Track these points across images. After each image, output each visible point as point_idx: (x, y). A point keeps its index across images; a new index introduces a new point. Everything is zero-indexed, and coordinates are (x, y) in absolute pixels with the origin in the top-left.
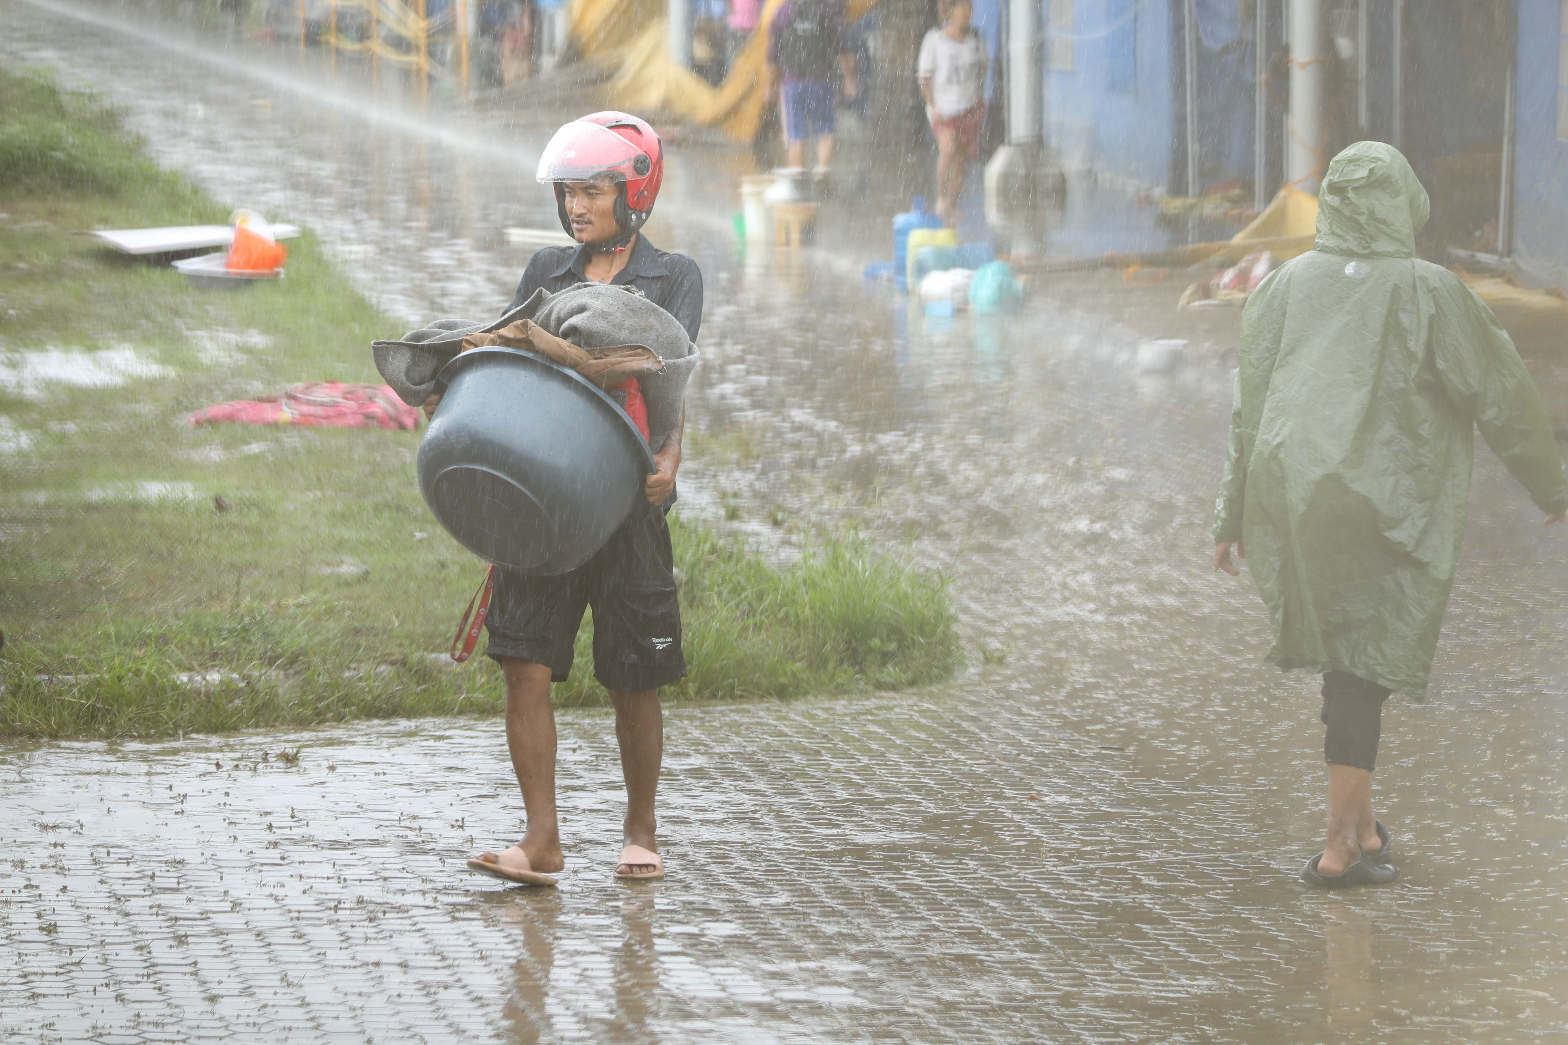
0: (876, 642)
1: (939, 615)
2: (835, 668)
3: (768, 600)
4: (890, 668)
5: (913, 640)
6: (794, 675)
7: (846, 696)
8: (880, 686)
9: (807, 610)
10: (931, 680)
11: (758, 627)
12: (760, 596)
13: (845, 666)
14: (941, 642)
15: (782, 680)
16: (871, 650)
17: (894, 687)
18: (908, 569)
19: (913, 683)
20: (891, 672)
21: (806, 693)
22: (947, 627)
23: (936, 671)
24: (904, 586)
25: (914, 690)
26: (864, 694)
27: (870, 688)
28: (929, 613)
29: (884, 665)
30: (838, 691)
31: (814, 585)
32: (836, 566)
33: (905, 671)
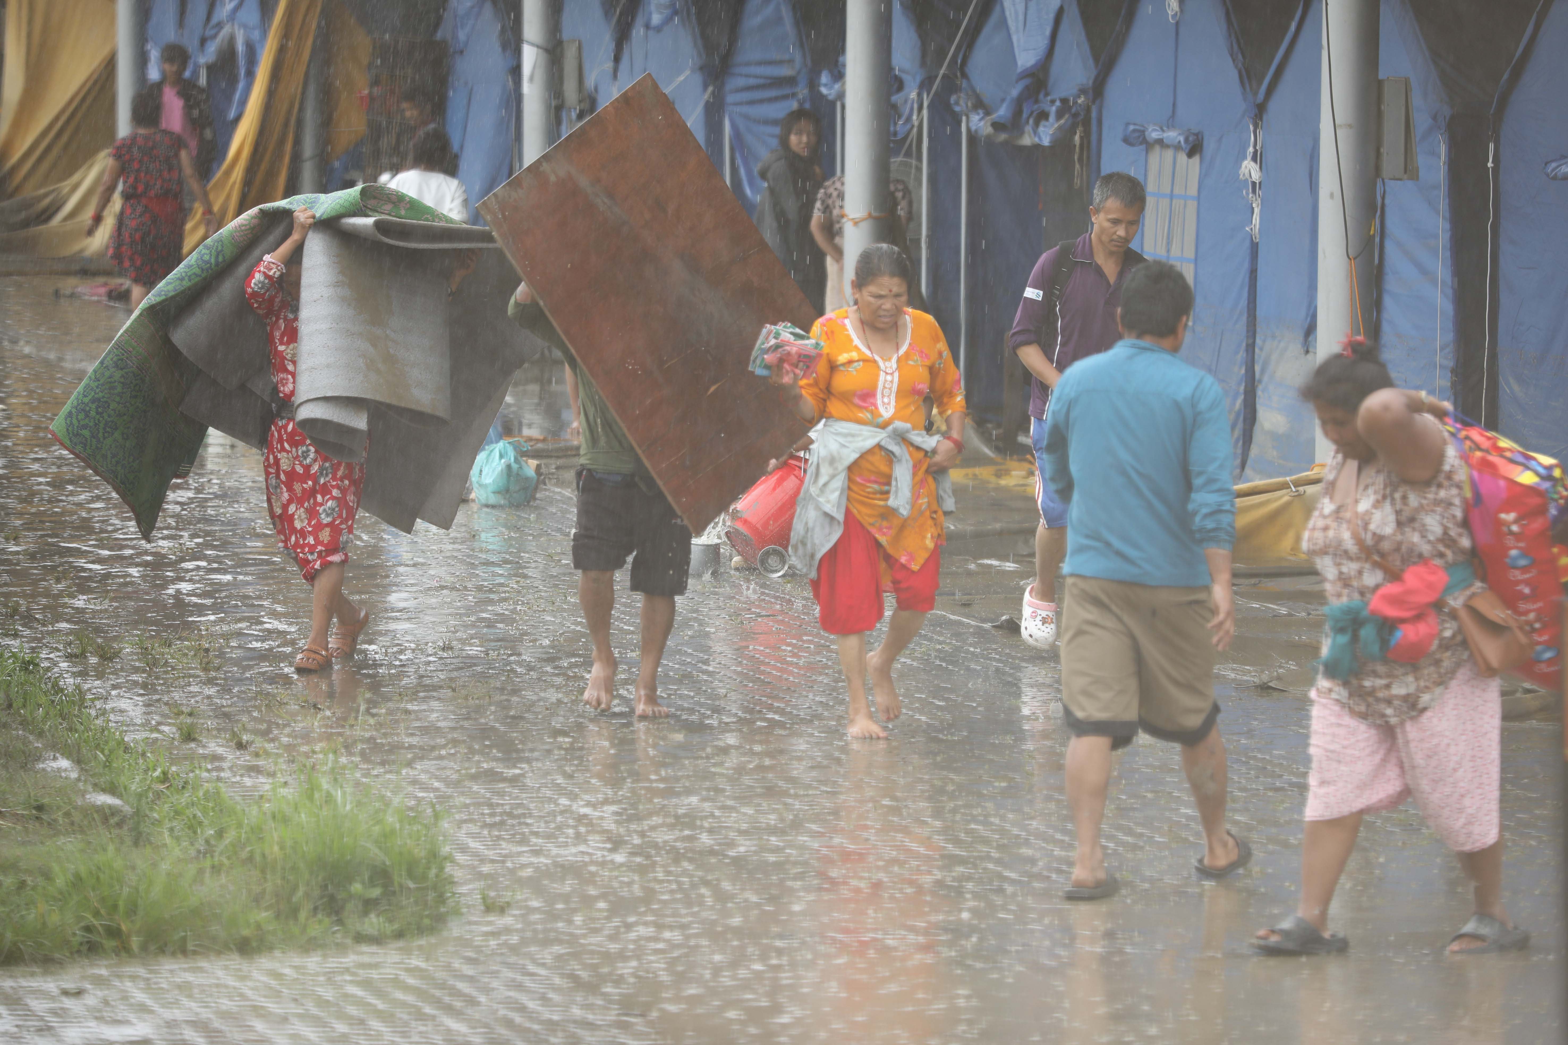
0: (357, 887)
1: (433, 855)
2: (307, 919)
3: (230, 836)
4: (372, 916)
5: (401, 886)
6: (259, 926)
7: (319, 953)
8: (360, 938)
9: (276, 848)
10: (421, 931)
11: (216, 869)
12: (220, 834)
13: (320, 916)
14: (435, 888)
15: (246, 932)
16: (351, 897)
17: (377, 940)
18: (396, 800)
19: (399, 935)
20: (373, 923)
21: (271, 949)
22: (441, 869)
23: (427, 921)
24: (391, 819)
25: (401, 944)
26: (342, 949)
27: (349, 941)
28: (420, 853)
29: (366, 913)
30: (310, 946)
31: (285, 820)
32: (311, 798)
33: (391, 921)
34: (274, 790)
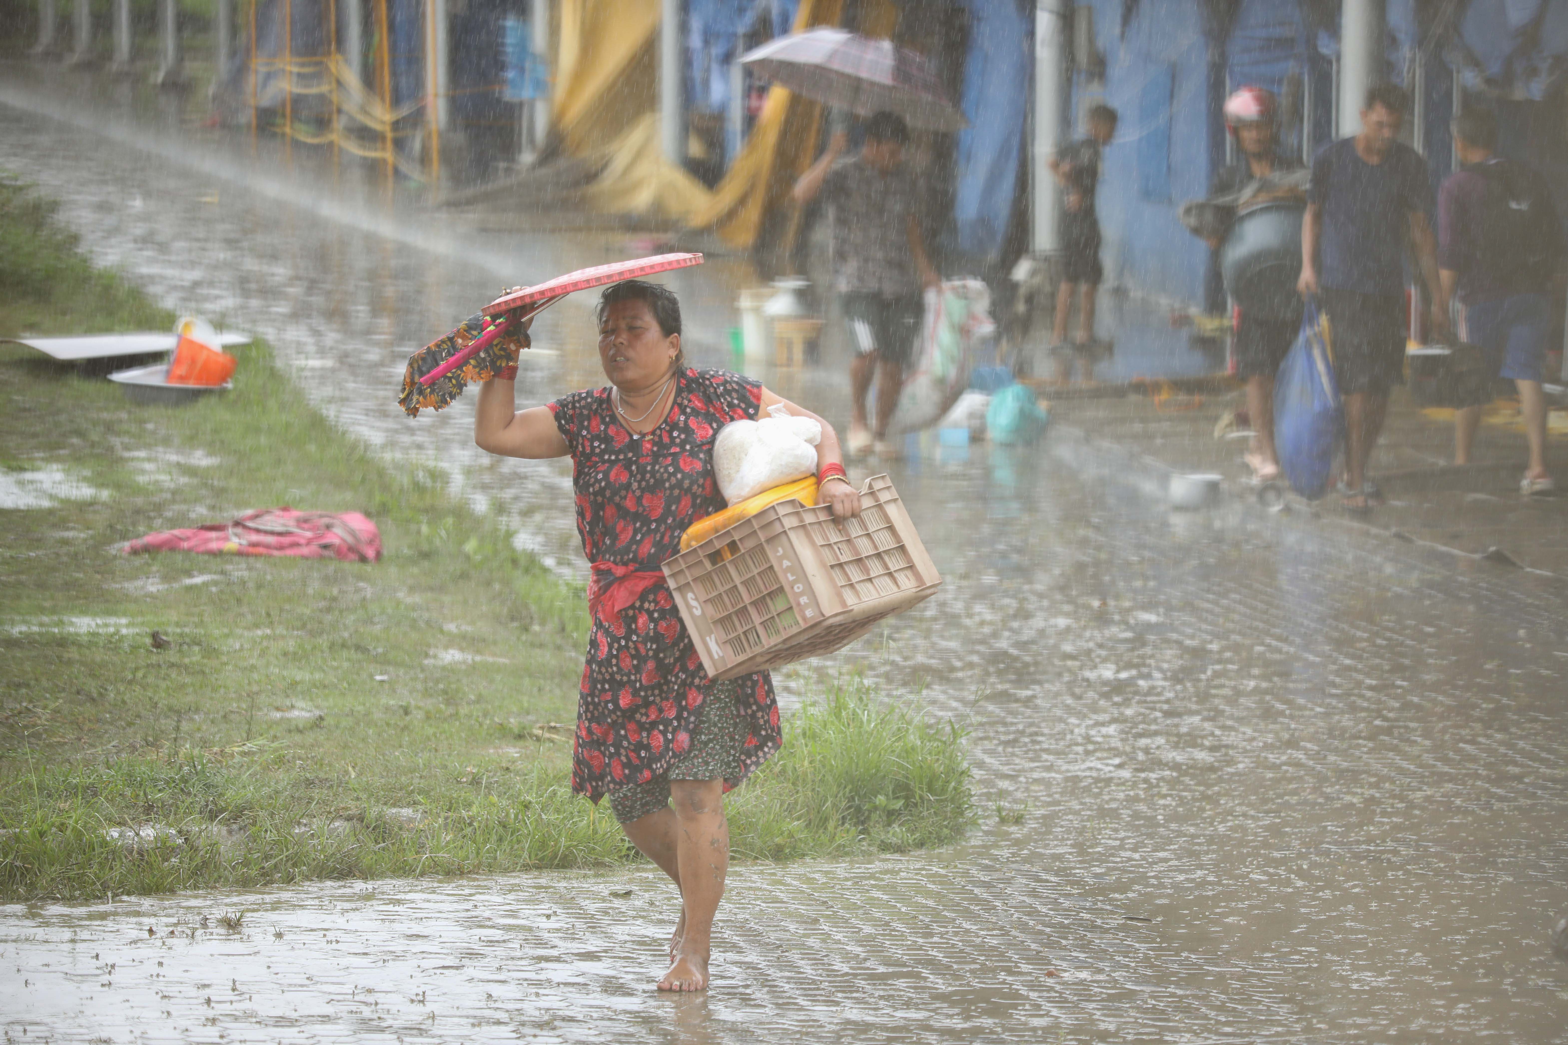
0: (881, 799)
1: (951, 770)
2: (836, 828)
4: (896, 826)
5: (921, 797)
6: (791, 835)
7: (847, 859)
8: (885, 847)
10: (941, 841)
13: (847, 825)
14: (952, 800)
15: (779, 840)
16: (876, 808)
17: (900, 849)
18: (918, 720)
19: (921, 844)
20: (897, 833)
21: (804, 855)
22: (959, 783)
23: (946, 831)
24: (912, 738)
25: (923, 852)
26: (868, 856)
27: (874, 849)
28: (939, 768)
29: (889, 823)
30: (840, 853)
31: (814, 737)
32: (838, 716)
33: (913, 832)
34: (804, 709)
